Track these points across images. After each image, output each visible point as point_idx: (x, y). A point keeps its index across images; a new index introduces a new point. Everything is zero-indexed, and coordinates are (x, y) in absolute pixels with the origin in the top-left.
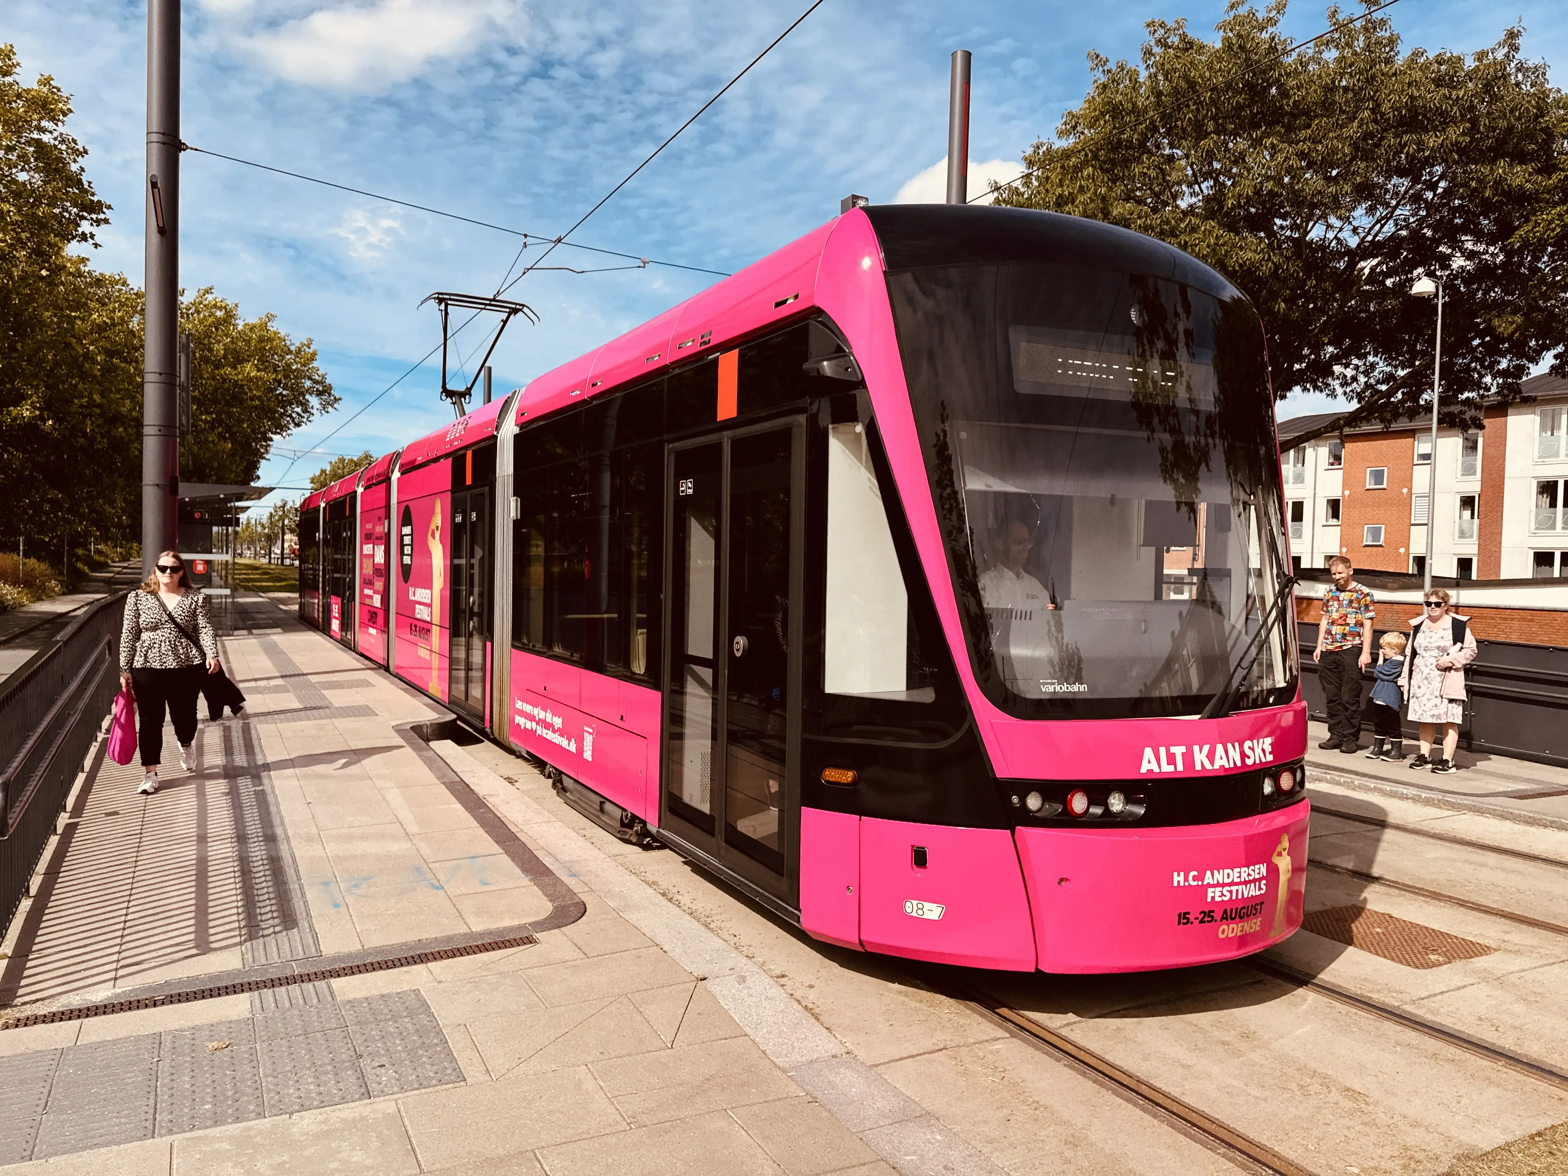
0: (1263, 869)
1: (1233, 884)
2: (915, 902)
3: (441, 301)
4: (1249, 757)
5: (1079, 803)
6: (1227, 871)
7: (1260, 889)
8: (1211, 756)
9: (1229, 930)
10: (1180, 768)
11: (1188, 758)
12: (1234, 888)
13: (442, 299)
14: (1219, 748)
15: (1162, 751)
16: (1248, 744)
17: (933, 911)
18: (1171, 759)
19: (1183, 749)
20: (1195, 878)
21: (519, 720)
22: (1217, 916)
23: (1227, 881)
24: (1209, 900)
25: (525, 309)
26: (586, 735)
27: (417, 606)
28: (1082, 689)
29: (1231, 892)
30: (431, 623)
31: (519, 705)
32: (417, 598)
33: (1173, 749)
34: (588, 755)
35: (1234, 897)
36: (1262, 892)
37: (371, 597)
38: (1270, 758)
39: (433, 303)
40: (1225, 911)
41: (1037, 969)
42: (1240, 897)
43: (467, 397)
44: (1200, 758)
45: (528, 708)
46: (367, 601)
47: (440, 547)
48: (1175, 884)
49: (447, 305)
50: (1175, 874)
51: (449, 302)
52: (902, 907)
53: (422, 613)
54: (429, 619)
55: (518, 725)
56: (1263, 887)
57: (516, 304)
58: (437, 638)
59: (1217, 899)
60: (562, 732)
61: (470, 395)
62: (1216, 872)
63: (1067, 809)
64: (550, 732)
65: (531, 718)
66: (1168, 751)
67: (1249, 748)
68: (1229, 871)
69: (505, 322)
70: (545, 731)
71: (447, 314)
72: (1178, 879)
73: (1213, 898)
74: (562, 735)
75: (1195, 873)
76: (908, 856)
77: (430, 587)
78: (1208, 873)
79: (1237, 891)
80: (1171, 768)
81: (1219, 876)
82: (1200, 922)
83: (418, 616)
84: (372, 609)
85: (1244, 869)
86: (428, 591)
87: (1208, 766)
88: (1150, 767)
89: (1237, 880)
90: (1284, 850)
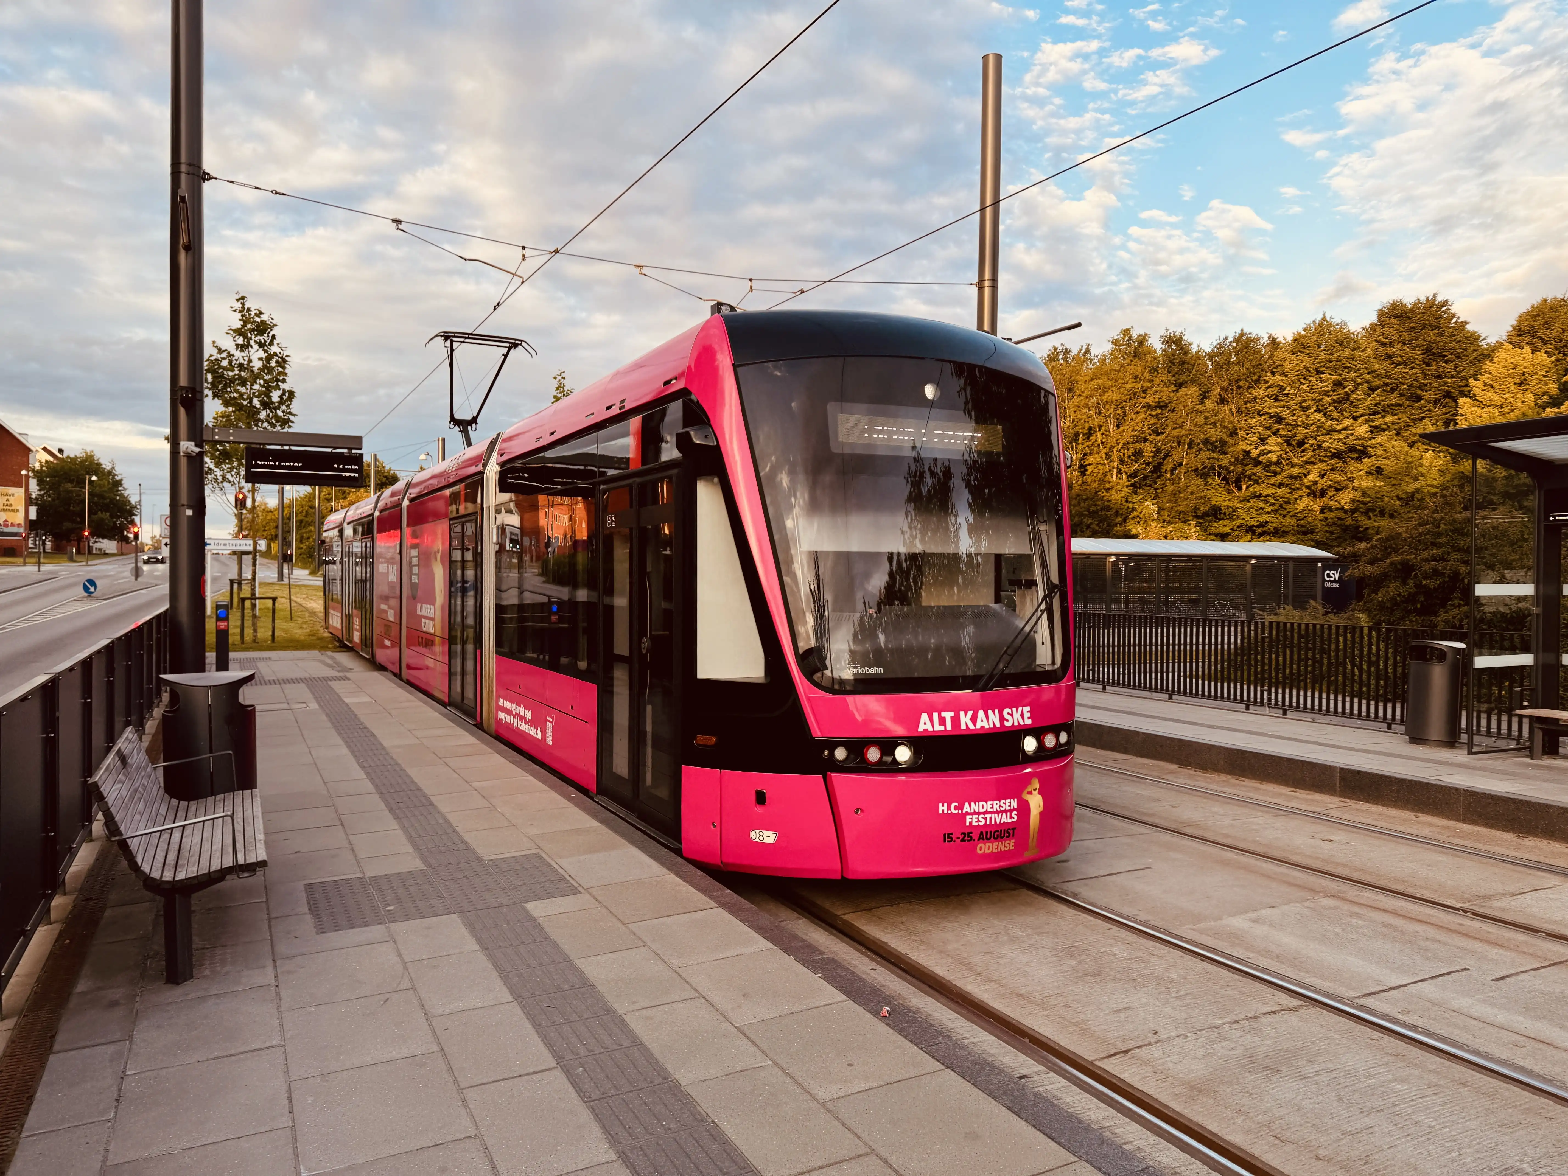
0: (1014, 803)
1: (986, 812)
2: (757, 831)
3: (446, 338)
4: (1007, 721)
5: (873, 754)
6: (981, 803)
7: (1011, 817)
8: (974, 720)
9: (985, 848)
10: (949, 727)
11: (956, 721)
12: (988, 816)
13: (446, 336)
14: (981, 714)
15: (935, 715)
16: (1007, 711)
17: (769, 837)
18: (942, 721)
19: (952, 714)
20: (955, 808)
21: (502, 715)
22: (975, 836)
23: (982, 810)
24: (968, 824)
25: (523, 344)
26: (548, 723)
27: (423, 620)
28: (879, 671)
29: (985, 819)
30: (433, 635)
31: (501, 702)
32: (423, 613)
33: (944, 714)
34: (549, 741)
35: (988, 823)
36: (1014, 820)
37: (386, 612)
38: (1029, 722)
39: (440, 340)
40: (982, 833)
41: (842, 876)
42: (993, 822)
43: (474, 425)
44: (965, 720)
45: (508, 705)
46: (384, 616)
47: (441, 567)
48: (941, 812)
49: (452, 342)
50: (941, 805)
51: (454, 339)
52: (749, 835)
53: (428, 626)
54: (432, 631)
55: (501, 720)
56: (1013, 815)
57: (515, 340)
58: (439, 649)
59: (974, 824)
60: (531, 723)
61: (476, 423)
62: (972, 804)
63: (864, 760)
64: (523, 724)
65: (509, 712)
66: (940, 715)
67: (1009, 714)
68: (984, 803)
69: (506, 356)
70: (520, 723)
71: (452, 350)
72: (943, 808)
73: (971, 823)
74: (531, 726)
75: (956, 804)
76: (753, 797)
77: (434, 604)
78: (967, 804)
79: (991, 818)
80: (942, 728)
81: (975, 807)
82: (963, 840)
83: (424, 629)
84: (387, 623)
85: (995, 802)
86: (432, 607)
87: (971, 726)
88: (925, 727)
89: (990, 810)
90: (1035, 790)
